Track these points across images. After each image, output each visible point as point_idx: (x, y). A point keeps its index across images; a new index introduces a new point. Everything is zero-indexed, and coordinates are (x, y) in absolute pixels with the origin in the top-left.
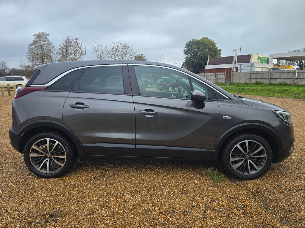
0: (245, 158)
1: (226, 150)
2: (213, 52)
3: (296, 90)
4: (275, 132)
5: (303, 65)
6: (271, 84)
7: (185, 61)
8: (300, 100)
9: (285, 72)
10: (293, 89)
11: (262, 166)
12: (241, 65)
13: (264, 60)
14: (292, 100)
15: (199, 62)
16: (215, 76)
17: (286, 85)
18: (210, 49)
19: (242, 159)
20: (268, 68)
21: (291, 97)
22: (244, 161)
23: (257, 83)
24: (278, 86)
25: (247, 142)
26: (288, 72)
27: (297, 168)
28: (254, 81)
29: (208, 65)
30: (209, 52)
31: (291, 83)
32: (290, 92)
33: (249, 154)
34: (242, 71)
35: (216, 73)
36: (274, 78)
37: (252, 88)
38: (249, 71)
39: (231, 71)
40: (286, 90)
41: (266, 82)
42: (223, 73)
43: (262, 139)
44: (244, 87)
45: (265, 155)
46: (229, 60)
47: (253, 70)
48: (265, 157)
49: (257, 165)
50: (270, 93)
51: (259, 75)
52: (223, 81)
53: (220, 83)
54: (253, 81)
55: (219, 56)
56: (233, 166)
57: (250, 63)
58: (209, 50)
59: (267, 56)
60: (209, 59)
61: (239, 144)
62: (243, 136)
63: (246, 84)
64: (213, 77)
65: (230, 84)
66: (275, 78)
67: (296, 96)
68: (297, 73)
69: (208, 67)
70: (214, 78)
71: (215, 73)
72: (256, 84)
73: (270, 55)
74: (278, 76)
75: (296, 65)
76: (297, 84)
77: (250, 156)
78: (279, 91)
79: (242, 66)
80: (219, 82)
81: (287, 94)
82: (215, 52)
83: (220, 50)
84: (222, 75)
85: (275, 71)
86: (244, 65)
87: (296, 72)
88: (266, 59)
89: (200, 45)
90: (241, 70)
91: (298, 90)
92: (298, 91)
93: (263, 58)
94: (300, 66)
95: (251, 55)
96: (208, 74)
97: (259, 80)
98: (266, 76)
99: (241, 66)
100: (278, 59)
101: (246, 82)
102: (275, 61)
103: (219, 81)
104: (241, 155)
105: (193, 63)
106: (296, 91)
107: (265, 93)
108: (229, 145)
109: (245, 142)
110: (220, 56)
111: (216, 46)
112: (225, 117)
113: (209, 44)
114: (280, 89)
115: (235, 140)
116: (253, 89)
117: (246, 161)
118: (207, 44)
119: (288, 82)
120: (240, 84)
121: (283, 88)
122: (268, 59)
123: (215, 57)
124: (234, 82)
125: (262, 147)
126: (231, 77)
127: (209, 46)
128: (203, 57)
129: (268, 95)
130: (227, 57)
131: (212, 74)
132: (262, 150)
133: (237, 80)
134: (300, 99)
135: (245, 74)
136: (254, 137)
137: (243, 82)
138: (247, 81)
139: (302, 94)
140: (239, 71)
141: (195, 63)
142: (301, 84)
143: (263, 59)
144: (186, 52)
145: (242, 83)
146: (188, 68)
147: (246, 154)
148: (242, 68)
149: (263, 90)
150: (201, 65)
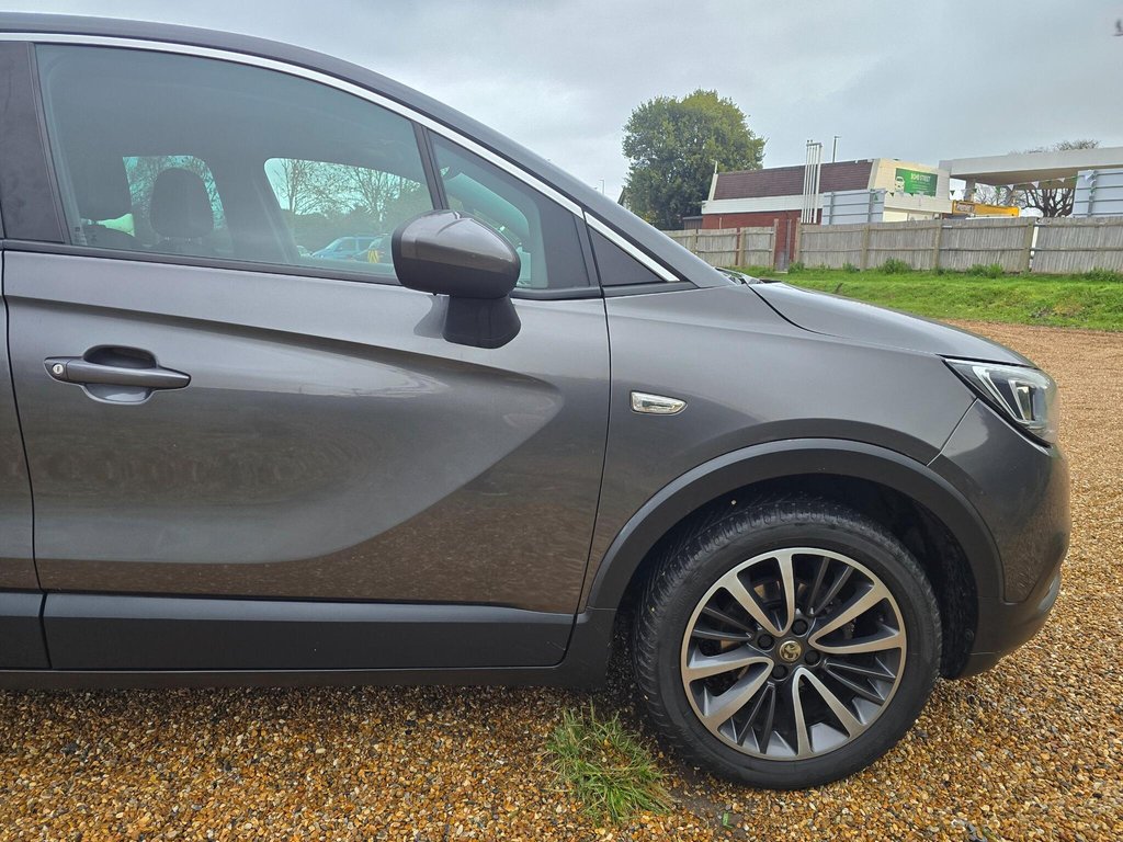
0: (775, 656)
1: (659, 611)
2: (733, 149)
3: (1033, 292)
4: (960, 495)
5: (1056, 205)
6: (940, 272)
7: (626, 185)
8: (1048, 329)
9: (995, 224)
10: (1021, 287)
11: (880, 703)
12: (833, 197)
13: (917, 182)
14: (1018, 330)
15: (680, 187)
16: (738, 241)
17: (995, 274)
18: (721, 139)
19: (760, 666)
20: (934, 213)
21: (1015, 320)
22: (773, 676)
23: (891, 269)
24: (967, 278)
25: (784, 558)
26: (1005, 227)
27: (1072, 680)
28: (881, 261)
29: (714, 199)
30: (720, 149)
31: (1016, 269)
32: (1014, 300)
33: (799, 628)
34: (837, 221)
35: (742, 229)
36: (952, 247)
37: (870, 284)
38: (864, 219)
39: (794, 222)
40: (997, 294)
41: (923, 262)
42: (768, 230)
43: (879, 537)
44: (840, 281)
45: (896, 638)
46: (789, 180)
47: (875, 219)
48: (899, 649)
49: (846, 697)
50: (936, 303)
51: (900, 237)
52: (766, 261)
53: (754, 268)
54: (877, 261)
55: (756, 166)
56: (702, 710)
57: (868, 190)
58: (717, 140)
59: (930, 167)
60: (715, 176)
61: (740, 575)
62: (761, 523)
63: (851, 270)
64: (731, 245)
65: (791, 271)
66: (956, 250)
67: (1033, 316)
68: (1036, 229)
69: (711, 206)
70: (734, 248)
71: (739, 231)
72: (888, 273)
73: (943, 164)
74: (969, 239)
75: (1031, 206)
76: (1037, 270)
77: (804, 643)
78: (971, 296)
79: (838, 201)
80: (753, 263)
81: (998, 306)
82: (741, 149)
83: (760, 143)
84: (761, 238)
85: (959, 223)
86: (843, 197)
87: (1035, 226)
88: (926, 179)
89: (684, 120)
90: (831, 217)
91: (1040, 292)
92: (1040, 297)
93: (917, 173)
94: (1044, 210)
95: (871, 164)
96: (713, 232)
97: (899, 257)
98: (924, 241)
99: (832, 202)
100: (971, 180)
101: (849, 265)
102: (959, 187)
103: (753, 261)
104: (750, 641)
105: (658, 189)
106: (1035, 297)
107: (917, 304)
108: (676, 582)
109: (773, 562)
110: (761, 166)
111: (743, 126)
112: (647, 404)
113: (720, 116)
114: (974, 289)
115: (713, 546)
116: (874, 290)
117: (783, 671)
118: (712, 119)
119: (1005, 263)
120: (830, 270)
121: (985, 286)
122: (934, 178)
123: (739, 169)
124: (808, 263)
125: (877, 592)
126: (797, 245)
127: (717, 124)
128: (696, 170)
129: (930, 310)
130: (782, 169)
131: (726, 231)
132: (881, 608)
133: (818, 256)
134: (1051, 326)
135: (848, 231)
136: (833, 527)
137: (839, 262)
138: (856, 262)
139: (1057, 309)
140: (825, 221)
141: (664, 190)
142: (1053, 272)
143: (917, 177)
144: (630, 150)
145: (836, 267)
146: (640, 209)
147: (782, 632)
148: (837, 211)
149: (912, 294)
150: (689, 199)
